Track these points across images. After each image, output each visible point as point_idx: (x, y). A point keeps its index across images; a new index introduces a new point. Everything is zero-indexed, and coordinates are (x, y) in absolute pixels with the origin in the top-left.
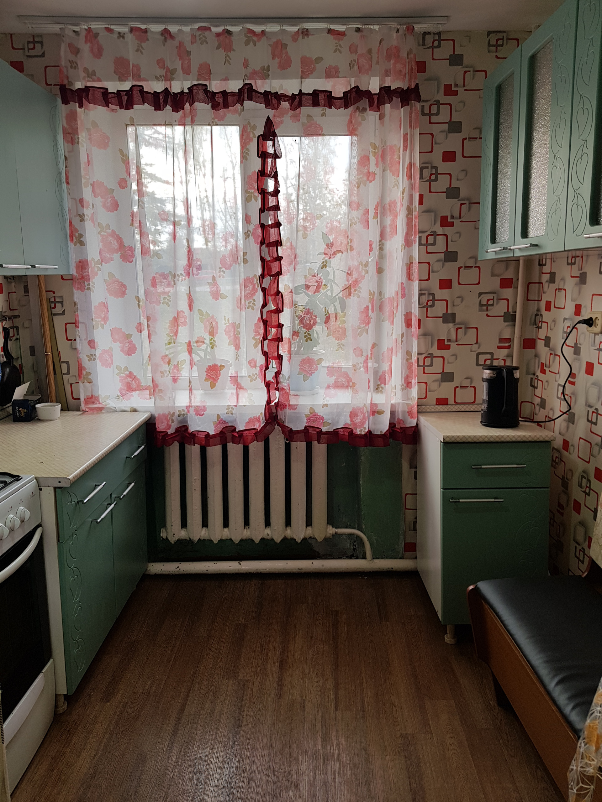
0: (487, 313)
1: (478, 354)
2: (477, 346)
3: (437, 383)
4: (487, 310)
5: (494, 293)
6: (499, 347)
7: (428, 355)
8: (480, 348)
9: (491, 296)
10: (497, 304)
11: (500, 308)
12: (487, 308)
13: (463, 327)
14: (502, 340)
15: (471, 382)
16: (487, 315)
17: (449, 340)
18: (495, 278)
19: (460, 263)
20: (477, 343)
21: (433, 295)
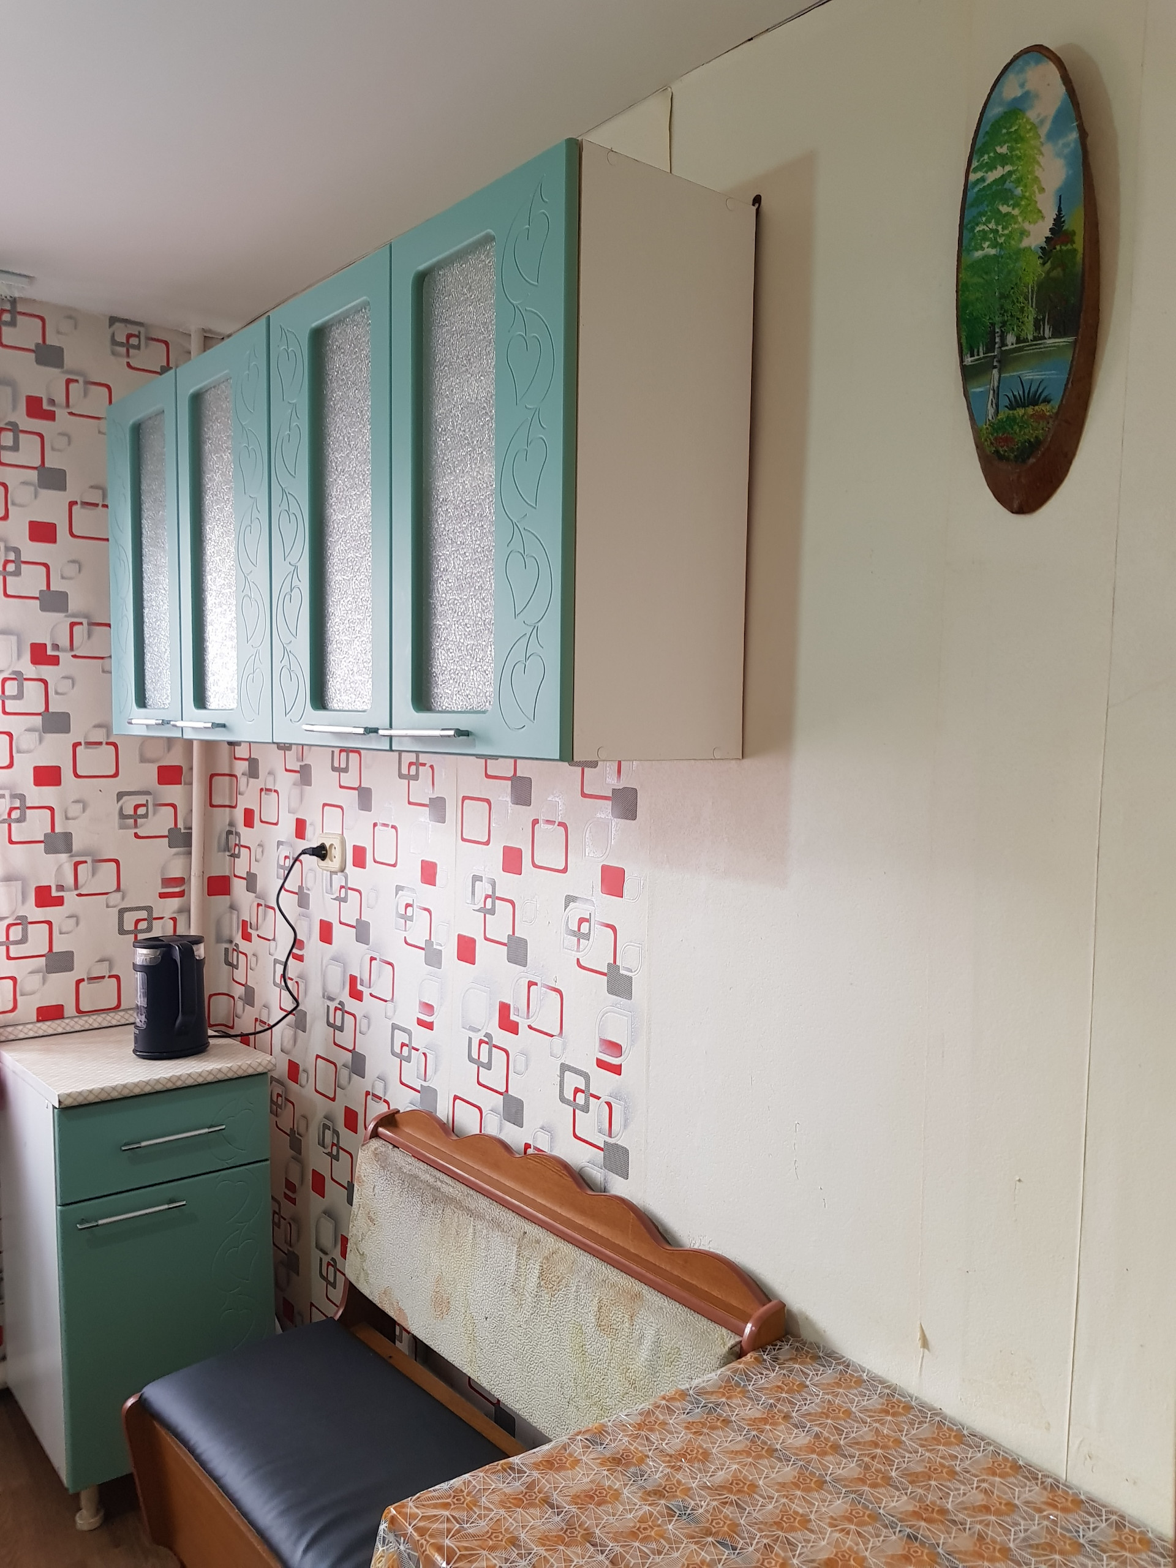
0: (136, 831)
1: (122, 912)
2: (119, 895)
3: (38, 977)
4: (136, 825)
5: (148, 793)
6: (162, 896)
7: (15, 920)
8: (126, 900)
9: (141, 800)
10: (154, 813)
11: (161, 822)
12: (136, 821)
13: (89, 859)
14: (167, 882)
15: (111, 968)
16: (136, 836)
17: (60, 888)
18: (147, 765)
19: (75, 735)
20: (118, 889)
21: (22, 798)
